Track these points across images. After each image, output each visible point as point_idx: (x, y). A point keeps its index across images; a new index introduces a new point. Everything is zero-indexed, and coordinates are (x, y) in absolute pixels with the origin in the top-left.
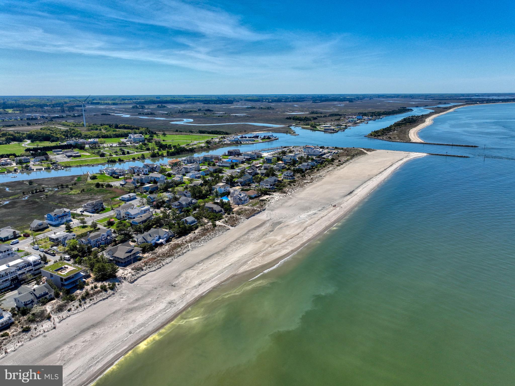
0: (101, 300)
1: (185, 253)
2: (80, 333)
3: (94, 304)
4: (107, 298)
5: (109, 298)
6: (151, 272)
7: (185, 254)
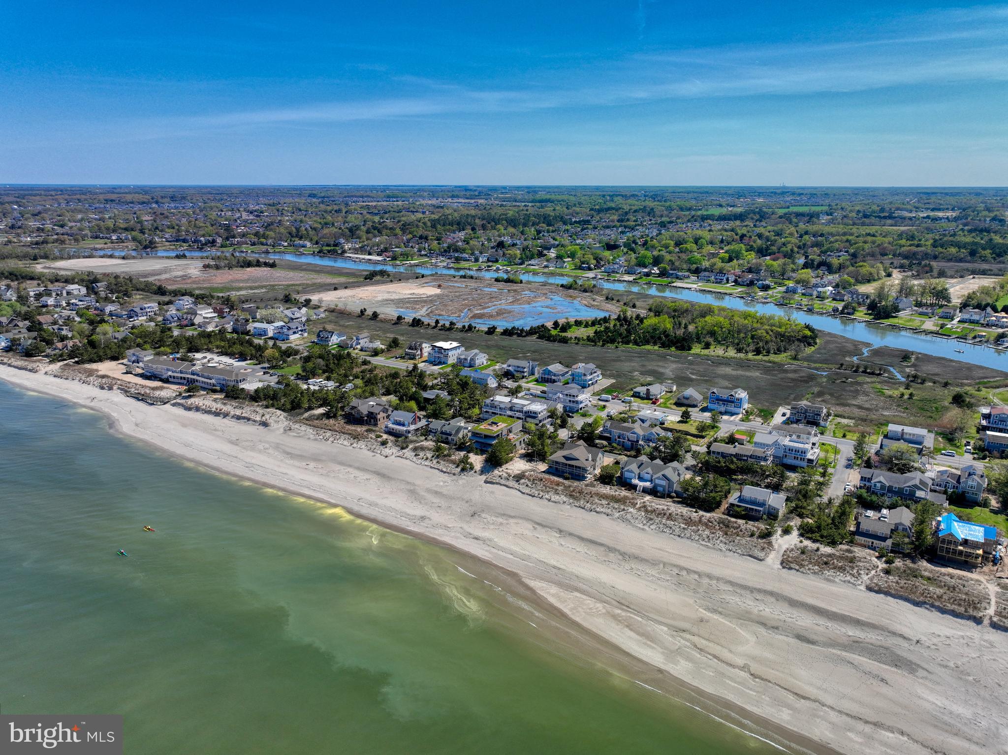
0: (438, 469)
1: (597, 512)
2: (372, 471)
3: (431, 467)
4: (445, 472)
5: (447, 474)
6: (519, 490)
7: (595, 513)
